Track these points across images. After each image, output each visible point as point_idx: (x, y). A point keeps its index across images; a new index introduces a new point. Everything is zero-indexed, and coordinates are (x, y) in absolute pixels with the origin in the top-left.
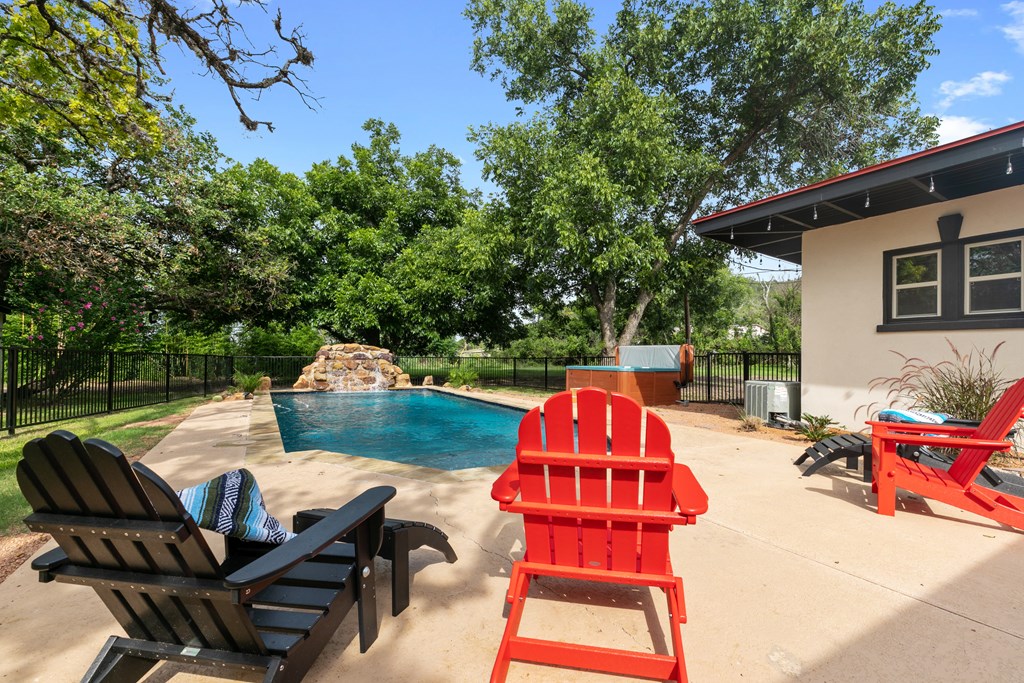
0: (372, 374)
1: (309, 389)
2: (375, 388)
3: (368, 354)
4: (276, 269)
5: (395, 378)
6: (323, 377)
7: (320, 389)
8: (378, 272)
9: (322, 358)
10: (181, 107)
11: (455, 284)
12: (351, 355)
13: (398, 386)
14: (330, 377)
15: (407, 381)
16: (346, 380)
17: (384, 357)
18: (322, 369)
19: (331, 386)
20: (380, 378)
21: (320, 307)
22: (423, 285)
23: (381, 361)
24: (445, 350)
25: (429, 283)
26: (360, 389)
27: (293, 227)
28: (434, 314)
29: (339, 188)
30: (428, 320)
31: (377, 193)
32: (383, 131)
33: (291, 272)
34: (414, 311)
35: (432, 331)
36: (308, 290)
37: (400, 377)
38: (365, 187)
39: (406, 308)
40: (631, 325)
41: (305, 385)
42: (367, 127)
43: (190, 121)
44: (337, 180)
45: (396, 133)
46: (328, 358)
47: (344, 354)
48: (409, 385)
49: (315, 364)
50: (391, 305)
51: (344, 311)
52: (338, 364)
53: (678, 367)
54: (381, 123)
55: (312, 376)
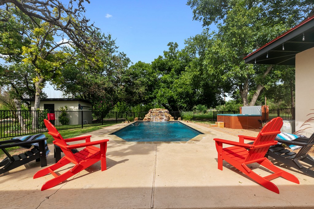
0: (163, 117)
1: (147, 121)
2: (163, 121)
3: (163, 111)
4: (142, 90)
5: (169, 118)
6: (149, 117)
7: (149, 121)
8: (168, 88)
9: (150, 113)
10: (123, 52)
11: (189, 89)
12: (158, 112)
13: (170, 120)
14: (151, 118)
15: (173, 119)
16: (156, 118)
17: (166, 112)
18: (149, 115)
19: (152, 120)
20: (165, 118)
21: (154, 99)
22: (180, 90)
23: (165, 113)
24: (202, 109)
25: (181, 89)
26: (159, 121)
27: (146, 78)
28: (184, 99)
29: (159, 65)
30: (182, 100)
31: (170, 64)
32: (173, 45)
33: (146, 90)
34: (178, 98)
35: (184, 104)
36: (151, 94)
37: (171, 118)
38: (166, 63)
39: (175, 97)
40: (254, 98)
41: (146, 120)
42: (169, 45)
43: (125, 55)
44: (159, 62)
45: (177, 45)
46: (151, 112)
47: (156, 111)
48: (174, 120)
49: (148, 114)
50: (171, 97)
51: (159, 99)
52: (154, 114)
53: (261, 114)
54: (172, 43)
55: (147, 117)
